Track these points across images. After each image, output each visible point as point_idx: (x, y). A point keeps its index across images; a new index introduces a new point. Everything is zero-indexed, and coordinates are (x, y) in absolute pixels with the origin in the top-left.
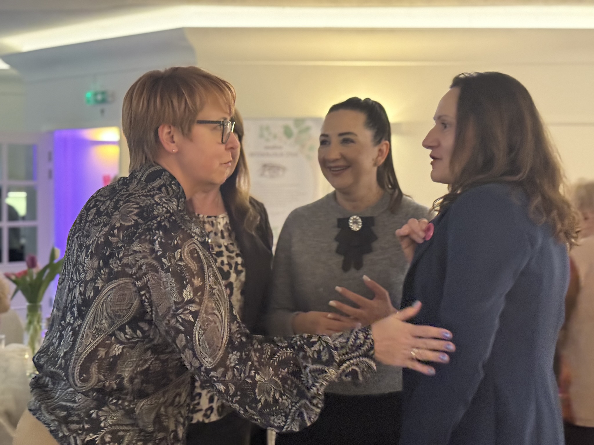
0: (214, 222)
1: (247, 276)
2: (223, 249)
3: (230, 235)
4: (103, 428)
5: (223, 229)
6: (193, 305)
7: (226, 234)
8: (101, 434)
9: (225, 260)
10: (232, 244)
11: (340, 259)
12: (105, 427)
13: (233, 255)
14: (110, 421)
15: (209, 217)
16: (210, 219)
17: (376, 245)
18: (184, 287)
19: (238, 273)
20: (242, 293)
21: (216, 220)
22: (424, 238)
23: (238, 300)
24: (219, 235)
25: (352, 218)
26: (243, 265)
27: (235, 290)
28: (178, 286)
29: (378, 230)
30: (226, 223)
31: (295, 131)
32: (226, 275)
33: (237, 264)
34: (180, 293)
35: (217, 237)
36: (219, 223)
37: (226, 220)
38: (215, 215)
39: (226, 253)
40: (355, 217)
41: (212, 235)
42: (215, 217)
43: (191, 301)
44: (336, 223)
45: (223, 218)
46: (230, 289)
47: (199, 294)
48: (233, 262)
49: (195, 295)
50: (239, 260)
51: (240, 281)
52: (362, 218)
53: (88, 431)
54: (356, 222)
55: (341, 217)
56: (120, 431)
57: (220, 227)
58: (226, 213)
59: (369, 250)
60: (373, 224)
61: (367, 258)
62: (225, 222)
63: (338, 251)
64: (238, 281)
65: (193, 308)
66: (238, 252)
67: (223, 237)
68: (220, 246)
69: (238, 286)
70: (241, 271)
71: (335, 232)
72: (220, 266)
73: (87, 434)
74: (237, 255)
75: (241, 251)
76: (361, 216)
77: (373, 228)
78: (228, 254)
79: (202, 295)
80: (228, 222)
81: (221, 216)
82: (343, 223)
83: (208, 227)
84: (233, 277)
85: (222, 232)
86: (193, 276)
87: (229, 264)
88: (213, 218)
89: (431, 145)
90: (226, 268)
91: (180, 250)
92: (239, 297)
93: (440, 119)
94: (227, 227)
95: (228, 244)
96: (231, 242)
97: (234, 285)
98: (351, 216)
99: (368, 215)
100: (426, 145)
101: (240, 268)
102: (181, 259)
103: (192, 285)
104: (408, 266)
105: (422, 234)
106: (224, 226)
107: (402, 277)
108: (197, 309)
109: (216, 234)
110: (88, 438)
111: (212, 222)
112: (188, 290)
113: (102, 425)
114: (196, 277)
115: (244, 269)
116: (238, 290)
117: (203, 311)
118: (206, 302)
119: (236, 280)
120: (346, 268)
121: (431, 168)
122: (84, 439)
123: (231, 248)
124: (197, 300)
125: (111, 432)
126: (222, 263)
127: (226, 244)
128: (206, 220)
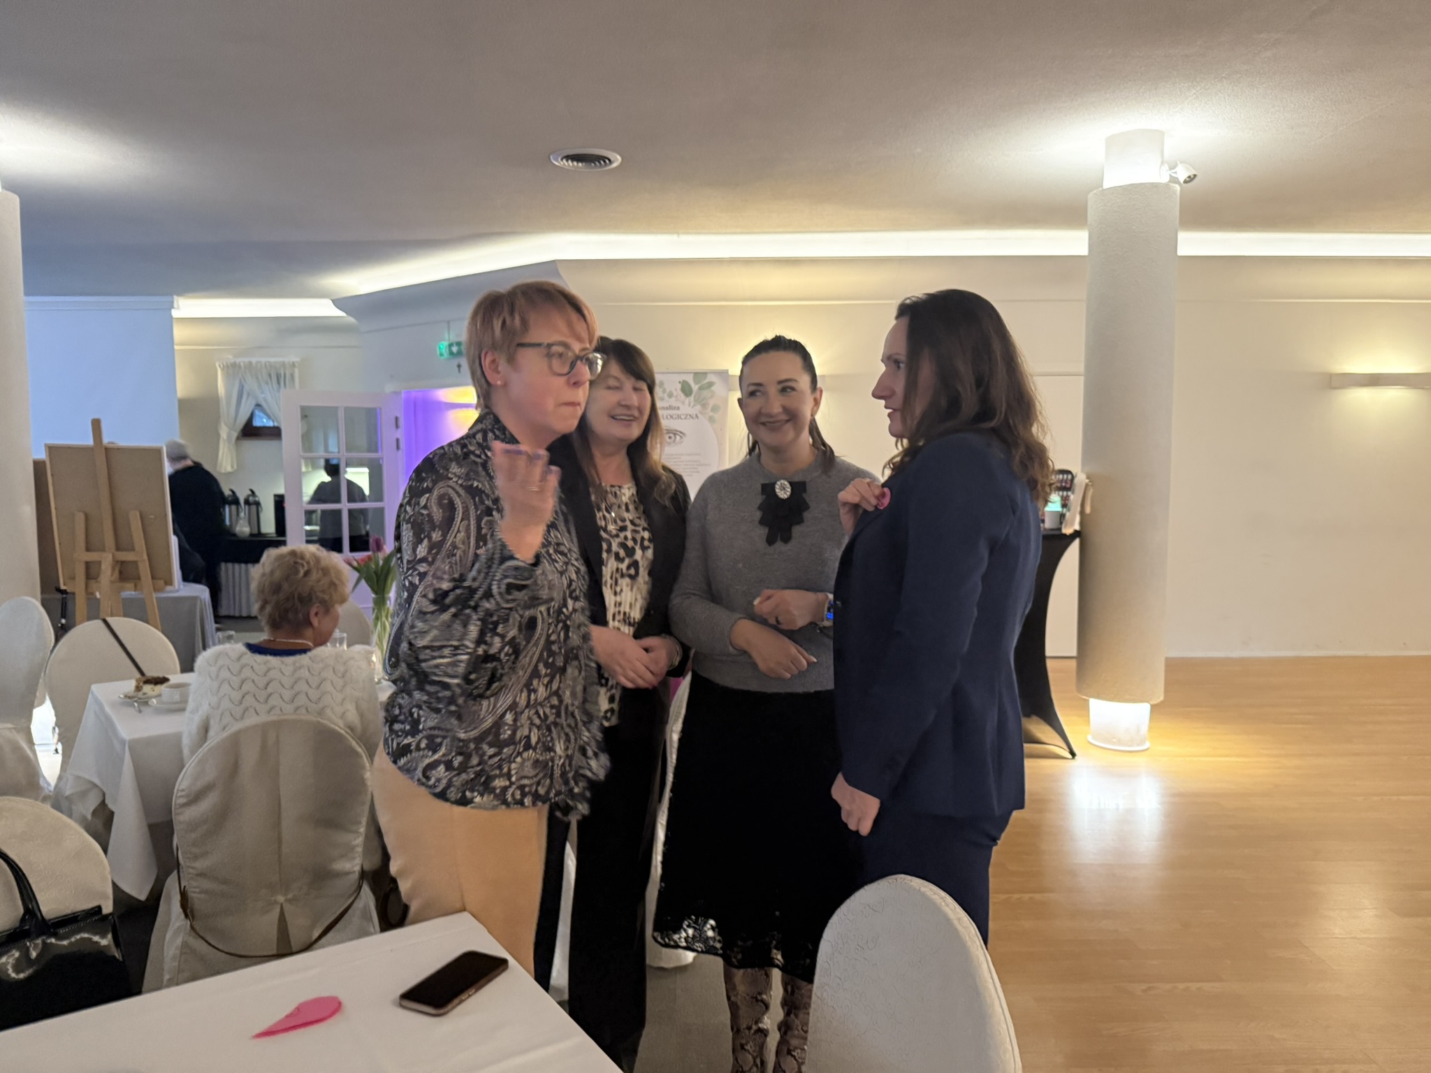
0: (618, 492)
1: (655, 553)
2: (628, 523)
3: (636, 509)
4: (421, 731)
5: (628, 501)
6: (424, 565)
7: (631, 507)
8: (418, 737)
9: (629, 534)
10: (639, 518)
11: (763, 531)
12: (423, 729)
13: (640, 529)
14: (430, 724)
15: (612, 486)
16: (613, 489)
17: (806, 515)
18: (420, 541)
19: (644, 548)
20: (650, 574)
21: (620, 491)
22: (876, 507)
23: (645, 583)
24: (624, 507)
25: (779, 483)
26: (650, 540)
27: (641, 570)
28: (415, 541)
29: (809, 497)
30: (633, 494)
31: (695, 387)
32: (630, 552)
33: (643, 539)
34: (414, 550)
35: (621, 510)
36: (624, 495)
37: (633, 491)
38: (619, 485)
39: (630, 527)
40: (782, 481)
41: (615, 507)
42: (620, 487)
43: (423, 560)
44: (760, 489)
45: (629, 489)
46: (635, 569)
47: (434, 551)
48: (638, 538)
49: (429, 552)
50: (646, 535)
51: (647, 559)
52: (791, 484)
53: (406, 734)
54: (783, 488)
55: (767, 482)
56: (437, 737)
57: (625, 499)
58: (634, 483)
59: (800, 521)
60: (805, 490)
61: (796, 530)
62: (631, 494)
63: (762, 522)
64: (644, 559)
65: (422, 568)
66: (646, 526)
67: (627, 510)
68: (623, 520)
69: (645, 565)
70: (649, 547)
71: (759, 499)
72: (623, 541)
73: (406, 737)
74: (644, 529)
75: (648, 525)
76: (791, 480)
77: (804, 495)
78: (633, 528)
79: (437, 553)
80: (635, 493)
81: (626, 486)
82: (768, 489)
83: (612, 499)
84: (638, 554)
85: (627, 505)
86: (433, 528)
87: (634, 540)
88: (617, 488)
89: (884, 394)
90: (630, 543)
91: (427, 495)
92: (647, 578)
93: (890, 359)
94: (633, 499)
95: (634, 518)
96: (637, 515)
97: (640, 564)
98: (778, 480)
99: (796, 479)
100: (876, 395)
101: (646, 543)
102: (425, 507)
103: (430, 538)
104: (846, 540)
105: (874, 501)
106: (630, 499)
107: (839, 553)
108: (425, 570)
109: (619, 507)
110: (406, 741)
111: (615, 493)
112: (424, 546)
113: (421, 727)
114: (437, 529)
115: (652, 546)
116: (644, 571)
117: (431, 573)
118: (438, 563)
119: (642, 558)
120: (770, 541)
121: (888, 421)
122: (401, 743)
123: (637, 521)
124: (430, 559)
125: (428, 737)
126: (626, 538)
127: (631, 518)
128: (608, 489)
